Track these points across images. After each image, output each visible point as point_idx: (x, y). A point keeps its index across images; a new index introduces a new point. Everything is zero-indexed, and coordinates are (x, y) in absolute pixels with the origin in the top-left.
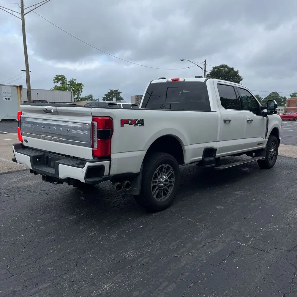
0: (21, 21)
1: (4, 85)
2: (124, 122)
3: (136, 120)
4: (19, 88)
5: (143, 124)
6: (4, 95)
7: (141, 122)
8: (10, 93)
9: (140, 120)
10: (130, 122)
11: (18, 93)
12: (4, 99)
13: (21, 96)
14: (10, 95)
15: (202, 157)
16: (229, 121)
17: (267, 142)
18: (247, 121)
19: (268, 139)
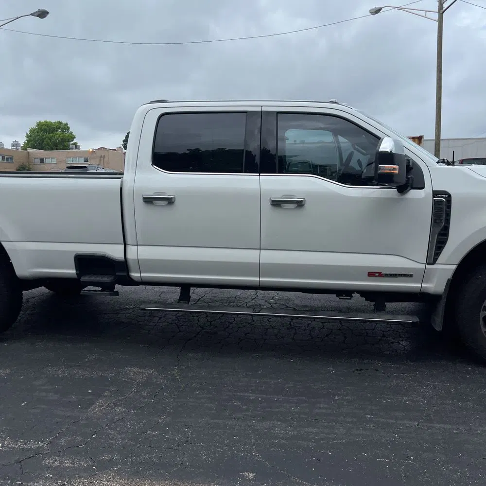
15: (74, 271)
16: (170, 201)
17: (449, 275)
18: (276, 204)
19: (454, 267)
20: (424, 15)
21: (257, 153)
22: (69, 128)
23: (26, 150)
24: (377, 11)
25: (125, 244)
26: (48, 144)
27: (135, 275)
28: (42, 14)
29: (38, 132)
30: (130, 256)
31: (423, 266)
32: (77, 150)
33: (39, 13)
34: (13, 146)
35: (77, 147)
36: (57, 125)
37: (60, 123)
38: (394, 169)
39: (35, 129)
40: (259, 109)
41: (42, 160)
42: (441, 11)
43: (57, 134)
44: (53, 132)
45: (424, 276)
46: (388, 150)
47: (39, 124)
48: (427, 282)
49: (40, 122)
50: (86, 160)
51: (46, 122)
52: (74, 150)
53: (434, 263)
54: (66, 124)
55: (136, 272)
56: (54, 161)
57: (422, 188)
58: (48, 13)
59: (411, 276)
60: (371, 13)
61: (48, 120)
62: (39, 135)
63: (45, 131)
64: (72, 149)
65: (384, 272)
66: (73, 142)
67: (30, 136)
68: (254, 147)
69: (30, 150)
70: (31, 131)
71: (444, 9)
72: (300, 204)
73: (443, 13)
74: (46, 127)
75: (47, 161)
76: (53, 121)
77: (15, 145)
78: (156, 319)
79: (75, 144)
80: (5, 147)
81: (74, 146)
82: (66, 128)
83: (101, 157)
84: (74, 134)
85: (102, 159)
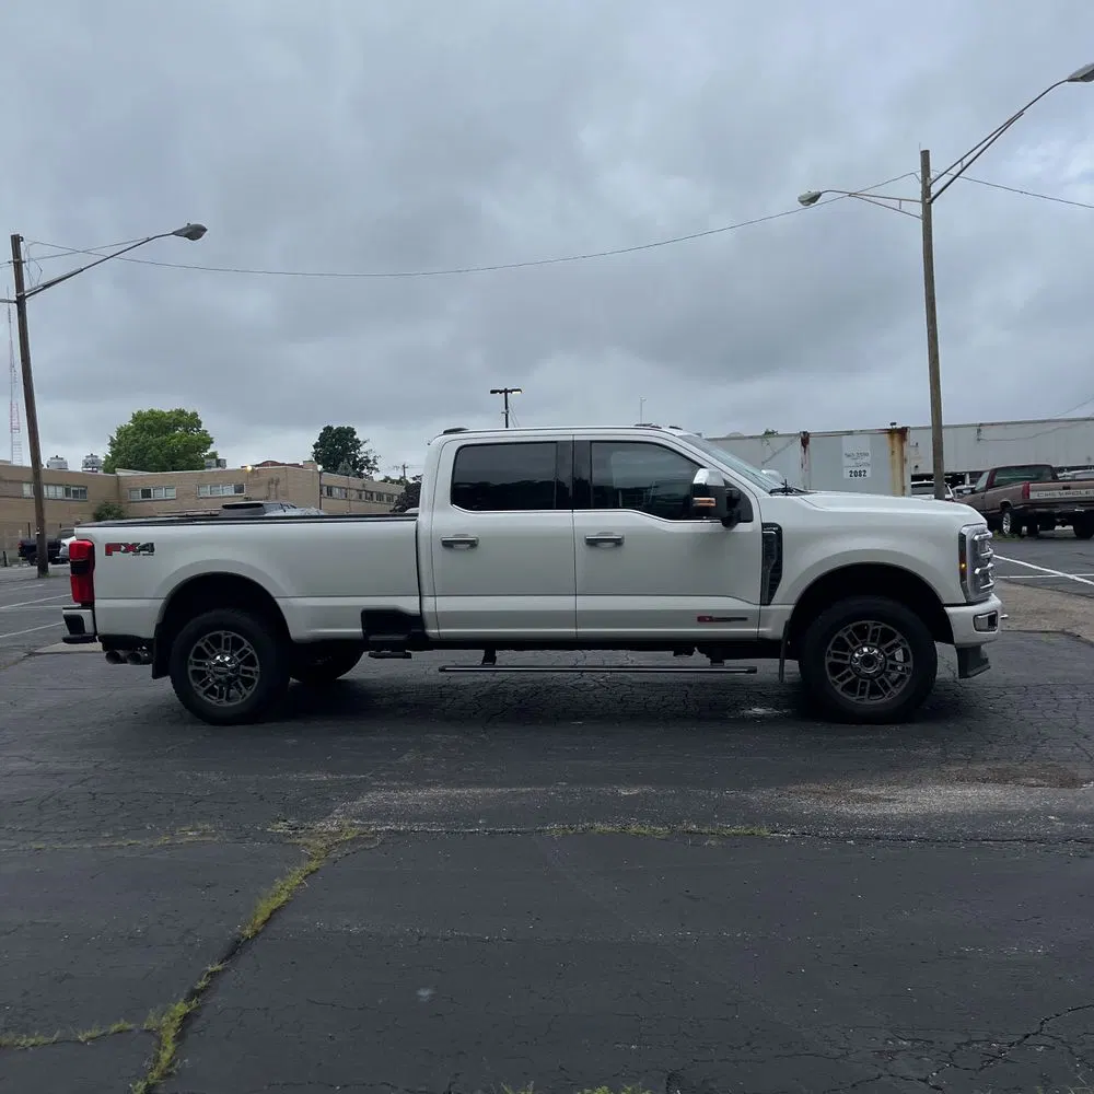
0: (920, 223)
1: (850, 433)
2: (111, 549)
3: (134, 545)
4: (897, 436)
5: (153, 550)
6: (847, 461)
7: (149, 548)
8: (867, 455)
9: (147, 545)
10: (123, 548)
11: (893, 452)
12: (846, 475)
13: (904, 461)
14: (866, 459)
15: (361, 630)
16: (473, 544)
17: (787, 617)
18: (592, 543)
19: (791, 607)
20: (898, 208)
21: (569, 484)
22: (199, 423)
23: (114, 472)
24: (814, 198)
25: (420, 595)
26: (155, 459)
27: (432, 631)
28: (194, 233)
29: (135, 434)
30: (426, 609)
31: (758, 607)
32: (220, 469)
33: (189, 231)
34: (87, 465)
35: (220, 463)
36: (175, 416)
37: (181, 413)
38: (709, 501)
39: (130, 428)
40: (571, 438)
41: (146, 493)
42: (927, 200)
43: (173, 438)
44: (165, 433)
45: (759, 619)
46: (703, 482)
47: (138, 418)
48: (764, 626)
49: (140, 413)
50: (239, 489)
51: (152, 412)
52: (213, 470)
53: (769, 604)
54: (195, 415)
55: (435, 628)
56: (172, 494)
57: (750, 520)
58: (205, 230)
59: (745, 619)
60: (802, 202)
61: (156, 409)
62: (137, 441)
63: (150, 430)
64: (210, 467)
65: (715, 616)
66: (209, 451)
67: (120, 443)
68: (566, 476)
69: (121, 473)
70: (119, 432)
71: (932, 196)
72: (618, 542)
73: (932, 201)
74: (151, 423)
75: (159, 494)
76: (166, 410)
77: (91, 462)
78: (449, 701)
79: (214, 455)
80: (70, 469)
81: (214, 461)
82: (193, 421)
83: (271, 482)
84: (211, 434)
85: (273, 486)
